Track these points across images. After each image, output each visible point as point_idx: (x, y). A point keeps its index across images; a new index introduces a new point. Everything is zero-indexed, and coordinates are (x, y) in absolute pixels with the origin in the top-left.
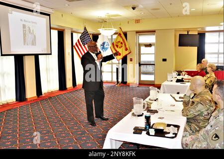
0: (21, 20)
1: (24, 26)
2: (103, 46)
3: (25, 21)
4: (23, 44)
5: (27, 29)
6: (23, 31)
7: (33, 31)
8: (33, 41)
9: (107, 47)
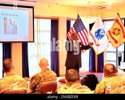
0: (3, 14)
1: (5, 19)
2: (98, 33)
3: (6, 14)
4: (4, 34)
5: (8, 21)
6: (5, 23)
7: (14, 22)
8: (14, 31)
9: (103, 34)
